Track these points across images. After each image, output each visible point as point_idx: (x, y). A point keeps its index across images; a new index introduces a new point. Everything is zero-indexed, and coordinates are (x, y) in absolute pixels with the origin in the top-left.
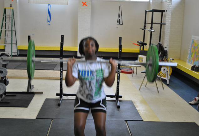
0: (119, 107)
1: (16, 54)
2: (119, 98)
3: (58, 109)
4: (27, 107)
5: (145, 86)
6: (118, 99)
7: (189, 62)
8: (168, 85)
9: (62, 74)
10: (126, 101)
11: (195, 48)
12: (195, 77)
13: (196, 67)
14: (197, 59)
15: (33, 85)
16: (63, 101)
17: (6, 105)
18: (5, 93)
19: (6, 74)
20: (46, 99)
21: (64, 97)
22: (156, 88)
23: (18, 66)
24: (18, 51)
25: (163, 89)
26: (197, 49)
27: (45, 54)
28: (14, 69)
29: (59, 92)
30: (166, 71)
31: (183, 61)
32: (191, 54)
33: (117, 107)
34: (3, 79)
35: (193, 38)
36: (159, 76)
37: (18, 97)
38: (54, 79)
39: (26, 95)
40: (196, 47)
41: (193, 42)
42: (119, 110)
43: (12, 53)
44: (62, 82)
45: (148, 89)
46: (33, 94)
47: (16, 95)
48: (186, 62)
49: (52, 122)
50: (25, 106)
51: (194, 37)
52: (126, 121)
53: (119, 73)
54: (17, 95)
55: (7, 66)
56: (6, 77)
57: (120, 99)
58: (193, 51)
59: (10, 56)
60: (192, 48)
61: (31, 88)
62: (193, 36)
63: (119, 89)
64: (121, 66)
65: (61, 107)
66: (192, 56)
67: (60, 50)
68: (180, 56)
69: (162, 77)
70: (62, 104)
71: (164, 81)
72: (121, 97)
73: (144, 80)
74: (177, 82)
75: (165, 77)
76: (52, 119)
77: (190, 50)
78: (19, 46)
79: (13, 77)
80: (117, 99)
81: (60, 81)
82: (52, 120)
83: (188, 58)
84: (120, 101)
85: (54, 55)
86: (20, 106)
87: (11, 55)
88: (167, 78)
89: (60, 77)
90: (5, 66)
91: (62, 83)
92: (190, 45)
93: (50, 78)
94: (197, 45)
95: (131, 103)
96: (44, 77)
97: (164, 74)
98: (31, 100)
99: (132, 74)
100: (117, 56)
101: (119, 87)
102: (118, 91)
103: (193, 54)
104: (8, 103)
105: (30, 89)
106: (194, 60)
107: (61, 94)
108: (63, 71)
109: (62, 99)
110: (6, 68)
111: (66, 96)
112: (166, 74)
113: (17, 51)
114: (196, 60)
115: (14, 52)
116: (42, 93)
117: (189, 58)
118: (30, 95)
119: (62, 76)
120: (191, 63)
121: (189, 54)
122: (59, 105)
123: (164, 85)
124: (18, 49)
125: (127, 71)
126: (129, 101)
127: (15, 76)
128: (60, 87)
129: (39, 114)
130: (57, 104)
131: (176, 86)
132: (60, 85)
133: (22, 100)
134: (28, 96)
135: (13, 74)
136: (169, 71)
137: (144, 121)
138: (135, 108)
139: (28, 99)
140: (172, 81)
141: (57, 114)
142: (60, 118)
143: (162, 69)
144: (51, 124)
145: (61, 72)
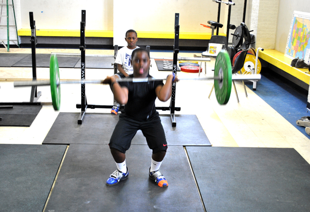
0: (174, 125)
1: (16, 43)
2: (175, 111)
3: (78, 129)
4: (29, 126)
6: (174, 113)
7: (289, 54)
8: (254, 90)
9: (84, 74)
10: (186, 115)
11: (298, 31)
12: (297, 77)
13: (299, 62)
14: (302, 49)
15: (40, 92)
16: (87, 116)
20: (60, 113)
21: (88, 110)
23: (19, 62)
24: (19, 39)
25: (247, 96)
26: (302, 33)
27: (62, 43)
28: (12, 67)
29: (80, 103)
30: (251, 68)
31: (280, 51)
32: (292, 40)
33: (171, 125)
35: (295, 16)
37: (16, 110)
39: (28, 108)
40: (300, 28)
41: (296, 21)
42: (174, 130)
43: (8, 42)
44: (84, 86)
46: (40, 105)
47: (12, 108)
48: (283, 53)
49: (67, 148)
50: (26, 125)
51: (297, 14)
52: (184, 146)
53: (175, 72)
54: (14, 107)
58: (295, 35)
59: (5, 46)
60: (294, 30)
61: (36, 96)
62: (295, 12)
64: (179, 60)
65: (82, 125)
66: (293, 44)
67: (79, 36)
68: (275, 44)
70: (84, 121)
71: (249, 84)
72: (179, 109)
74: (270, 85)
76: (69, 144)
77: (290, 34)
78: (20, 30)
79: (10, 79)
80: (172, 112)
82: (68, 146)
83: (287, 47)
84: (177, 116)
86: (18, 125)
87: (7, 45)
89: (82, 78)
91: (84, 88)
92: (291, 27)
94: (301, 27)
95: (195, 118)
97: (249, 73)
98: (37, 115)
99: (197, 74)
100: (172, 45)
101: (175, 93)
102: (174, 100)
103: (295, 40)
105: (35, 98)
106: (296, 51)
107: (83, 105)
108: (86, 69)
109: (86, 114)
111: (92, 108)
112: (252, 73)
113: (17, 39)
114: (299, 50)
115: (12, 40)
117: (290, 47)
118: (34, 108)
119: (84, 76)
120: (291, 54)
121: (288, 41)
122: (80, 122)
123: (248, 89)
124: (19, 35)
125: (191, 69)
126: (192, 116)
127: (13, 78)
128: (82, 94)
129: (48, 136)
130: (77, 121)
131: (267, 92)
132: (82, 91)
133: (22, 115)
134: (31, 109)
135: (9, 74)
136: (257, 68)
137: (213, 146)
138: (201, 126)
139: (30, 114)
140: (262, 84)
141: (76, 136)
142: (80, 142)
143: (246, 64)
144: (66, 152)
145: (83, 70)
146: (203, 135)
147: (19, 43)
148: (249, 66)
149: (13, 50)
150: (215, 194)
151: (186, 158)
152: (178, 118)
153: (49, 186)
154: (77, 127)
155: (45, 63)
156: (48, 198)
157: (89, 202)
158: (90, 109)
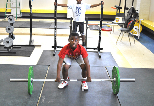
0: (100, 57)
1: (20, 16)
4: (29, 56)
5: (121, 41)
6: (100, 51)
8: (138, 40)
9: (56, 31)
10: (105, 52)
15: (33, 40)
16: (57, 52)
17: (13, 55)
18: (13, 46)
19: (13, 31)
20: (44, 50)
21: (57, 49)
22: (129, 43)
23: (22, 25)
24: (21, 14)
25: (135, 43)
27: (42, 16)
28: (19, 27)
29: (54, 45)
30: (137, 29)
31: (151, 21)
33: (98, 57)
34: (11, 35)
36: (132, 33)
37: (23, 49)
38: (50, 35)
39: (28, 48)
42: (100, 59)
43: (16, 15)
44: (56, 37)
45: (123, 43)
46: (34, 46)
47: (21, 47)
48: (153, 22)
50: (28, 56)
52: (105, 67)
53: (100, 30)
54: (22, 47)
55: (13, 25)
56: (13, 33)
57: (101, 51)
61: (32, 42)
63: (100, 43)
64: (102, 25)
65: (55, 56)
67: (54, 12)
68: (149, 17)
69: (134, 34)
70: (56, 54)
71: (136, 37)
72: (102, 49)
73: (119, 36)
74: (146, 38)
75: (136, 34)
76: (49, 65)
78: (22, 10)
79: (18, 33)
80: (99, 50)
81: (55, 36)
82: (49, 66)
84: (101, 52)
85: (49, 16)
86: (24, 56)
87: (16, 17)
88: (138, 35)
89: (55, 33)
90: (12, 24)
93: (46, 34)
95: (110, 53)
96: (42, 34)
97: (136, 31)
98: (33, 51)
99: (110, 32)
101: (100, 41)
104: (15, 53)
105: (31, 43)
107: (55, 47)
109: (56, 51)
110: (12, 26)
112: (137, 32)
113: (20, 14)
115: (18, 15)
116: (40, 46)
118: (31, 48)
119: (56, 32)
122: (54, 55)
123: (135, 40)
124: (21, 12)
125: (106, 29)
126: (108, 52)
127: (20, 33)
128: (55, 41)
129: (39, 61)
130: (53, 54)
131: (145, 41)
132: (55, 40)
133: (26, 51)
134: (30, 48)
135: (18, 31)
136: (140, 29)
137: (119, 67)
138: (113, 58)
139: (30, 50)
140: (142, 37)
141: (52, 61)
142: (55, 64)
143: (134, 27)
144: (48, 69)
145: (55, 29)
146: (114, 62)
147: (22, 16)
148: (136, 28)
149: (18, 20)
150: (122, 90)
151: (107, 73)
152: (102, 53)
153: (41, 85)
154: (53, 57)
155: (34, 26)
156: (42, 91)
157: (61, 93)
158: (58, 48)
